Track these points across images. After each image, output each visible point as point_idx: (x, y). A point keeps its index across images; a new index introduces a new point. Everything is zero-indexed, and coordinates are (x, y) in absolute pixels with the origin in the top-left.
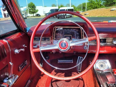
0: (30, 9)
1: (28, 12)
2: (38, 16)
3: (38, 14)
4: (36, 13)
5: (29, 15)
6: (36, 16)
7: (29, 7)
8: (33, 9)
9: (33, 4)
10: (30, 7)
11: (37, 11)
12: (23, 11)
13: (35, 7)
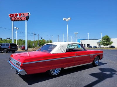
0: (103, 41)
1: (102, 44)
2: (112, 48)
3: (112, 46)
4: (110, 45)
6: (110, 47)
9: (108, 36)
10: (104, 40)
11: (112, 43)
12: (97, 43)
13: (110, 40)
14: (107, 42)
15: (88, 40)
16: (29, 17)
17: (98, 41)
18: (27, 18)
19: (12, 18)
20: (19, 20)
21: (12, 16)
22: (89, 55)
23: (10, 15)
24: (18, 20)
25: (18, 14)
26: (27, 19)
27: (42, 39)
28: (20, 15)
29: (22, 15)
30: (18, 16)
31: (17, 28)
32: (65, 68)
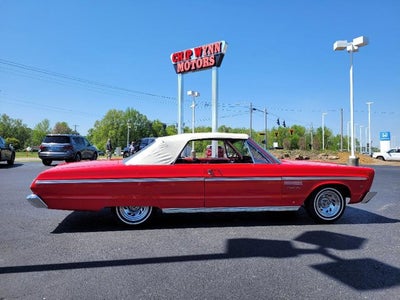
16: (222, 55)
18: (219, 60)
19: (179, 65)
20: (196, 69)
21: (178, 57)
22: (279, 179)
23: (174, 57)
24: (193, 68)
25: (193, 50)
26: (218, 64)
27: (278, 123)
28: (199, 52)
29: (204, 52)
30: (194, 57)
31: (193, 93)
32: (166, 210)
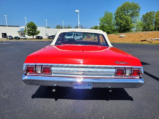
0: (28, 30)
1: (27, 33)
2: (39, 39)
3: (39, 37)
4: (37, 35)
5: (27, 36)
6: (36, 38)
7: (28, 27)
8: (34, 30)
9: (33, 23)
10: (30, 28)
11: (39, 32)
12: (19, 32)
13: (36, 28)
14: (32, 31)
15: (6, 26)
17: (19, 29)
